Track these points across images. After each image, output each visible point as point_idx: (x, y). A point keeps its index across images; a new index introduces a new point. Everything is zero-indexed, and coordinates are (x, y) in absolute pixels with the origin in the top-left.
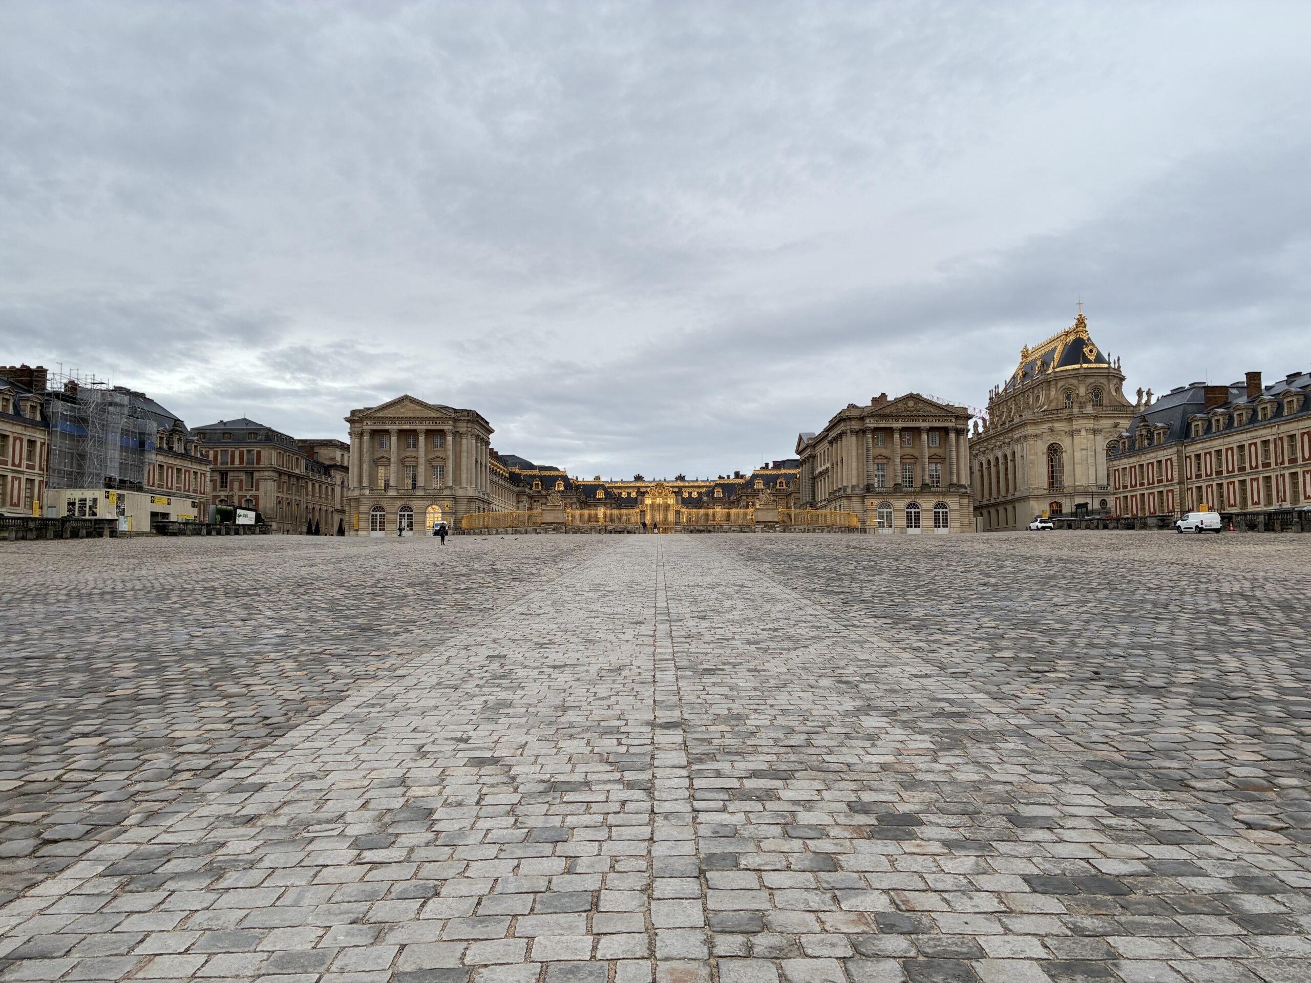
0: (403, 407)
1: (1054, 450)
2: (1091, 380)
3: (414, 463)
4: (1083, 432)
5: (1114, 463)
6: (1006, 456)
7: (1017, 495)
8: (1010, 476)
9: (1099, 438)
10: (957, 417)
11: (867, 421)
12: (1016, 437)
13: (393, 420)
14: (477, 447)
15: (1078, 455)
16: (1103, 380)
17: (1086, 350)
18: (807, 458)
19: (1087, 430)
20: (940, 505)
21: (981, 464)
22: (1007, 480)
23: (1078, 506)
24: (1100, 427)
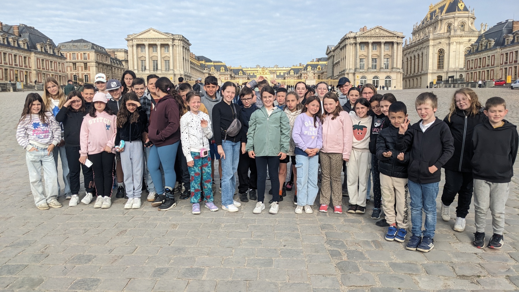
0: (150, 33)
1: (441, 52)
2: (460, 19)
3: (156, 59)
4: (455, 44)
5: (468, 57)
6: (419, 55)
7: (423, 72)
8: (420, 64)
9: (462, 46)
10: (398, 37)
11: (357, 39)
12: (424, 46)
13: (146, 39)
14: (183, 52)
15: (452, 54)
16: (466, 19)
17: (459, 5)
18: (331, 57)
19: (456, 43)
20: (388, 77)
21: (408, 58)
22: (418, 66)
23: (449, 77)
24: (462, 41)
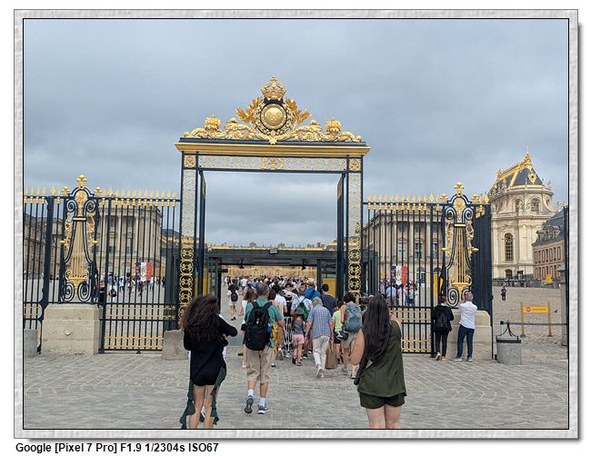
1: (508, 237)
2: (532, 195)
4: (525, 228)
5: (535, 248)
9: (534, 231)
11: (394, 217)
15: (522, 241)
16: (539, 196)
17: (530, 176)
23: (518, 272)
24: (534, 225)
